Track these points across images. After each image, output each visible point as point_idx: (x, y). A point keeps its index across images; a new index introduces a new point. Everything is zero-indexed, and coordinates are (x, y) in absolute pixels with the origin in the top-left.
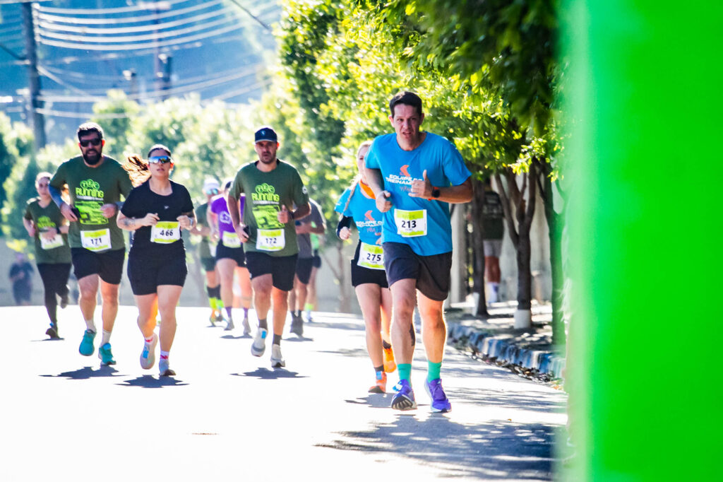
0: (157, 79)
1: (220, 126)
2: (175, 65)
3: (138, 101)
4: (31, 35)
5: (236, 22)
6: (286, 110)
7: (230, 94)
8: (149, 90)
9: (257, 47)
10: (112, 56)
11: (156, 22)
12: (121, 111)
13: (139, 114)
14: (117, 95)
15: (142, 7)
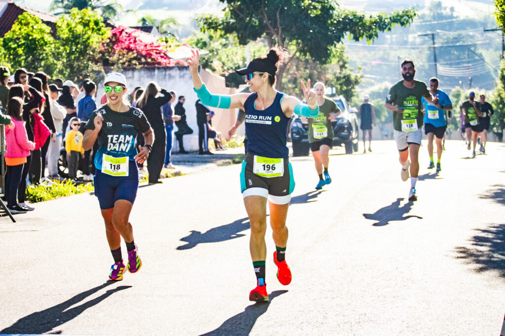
0: (468, 84)
2: (473, 80)
3: (463, 89)
4: (436, 72)
5: (488, 69)
6: (501, 92)
7: (486, 88)
8: (466, 86)
9: (494, 76)
10: (457, 78)
11: (468, 69)
12: (459, 92)
13: (463, 92)
14: (458, 88)
15: (465, 65)
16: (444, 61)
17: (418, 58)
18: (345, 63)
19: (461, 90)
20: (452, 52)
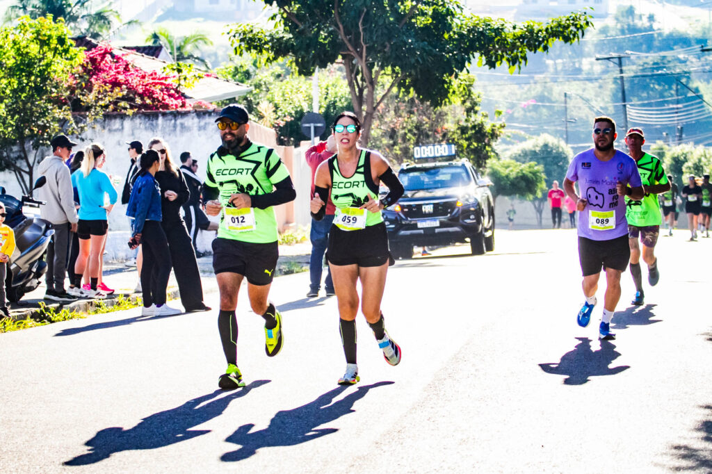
0: (676, 136)
1: (702, 156)
2: (684, 130)
3: (668, 145)
4: (626, 118)
5: (710, 113)
7: (706, 143)
8: (673, 141)
10: (659, 126)
11: (677, 113)
12: (662, 149)
13: (669, 150)
14: (660, 143)
15: (671, 106)
16: (639, 100)
17: (597, 96)
18: (475, 104)
19: (666, 147)
20: (652, 86)
